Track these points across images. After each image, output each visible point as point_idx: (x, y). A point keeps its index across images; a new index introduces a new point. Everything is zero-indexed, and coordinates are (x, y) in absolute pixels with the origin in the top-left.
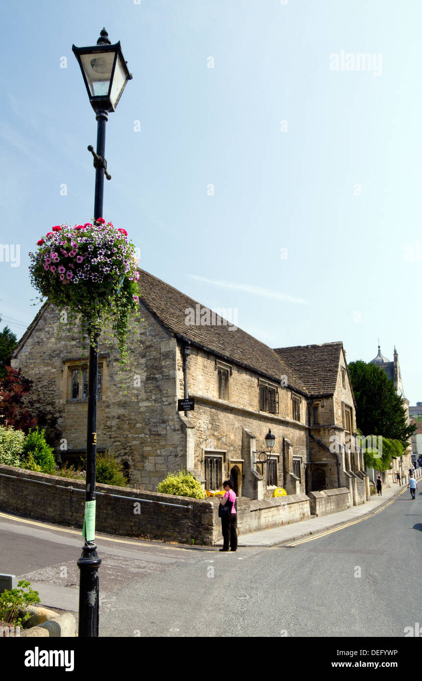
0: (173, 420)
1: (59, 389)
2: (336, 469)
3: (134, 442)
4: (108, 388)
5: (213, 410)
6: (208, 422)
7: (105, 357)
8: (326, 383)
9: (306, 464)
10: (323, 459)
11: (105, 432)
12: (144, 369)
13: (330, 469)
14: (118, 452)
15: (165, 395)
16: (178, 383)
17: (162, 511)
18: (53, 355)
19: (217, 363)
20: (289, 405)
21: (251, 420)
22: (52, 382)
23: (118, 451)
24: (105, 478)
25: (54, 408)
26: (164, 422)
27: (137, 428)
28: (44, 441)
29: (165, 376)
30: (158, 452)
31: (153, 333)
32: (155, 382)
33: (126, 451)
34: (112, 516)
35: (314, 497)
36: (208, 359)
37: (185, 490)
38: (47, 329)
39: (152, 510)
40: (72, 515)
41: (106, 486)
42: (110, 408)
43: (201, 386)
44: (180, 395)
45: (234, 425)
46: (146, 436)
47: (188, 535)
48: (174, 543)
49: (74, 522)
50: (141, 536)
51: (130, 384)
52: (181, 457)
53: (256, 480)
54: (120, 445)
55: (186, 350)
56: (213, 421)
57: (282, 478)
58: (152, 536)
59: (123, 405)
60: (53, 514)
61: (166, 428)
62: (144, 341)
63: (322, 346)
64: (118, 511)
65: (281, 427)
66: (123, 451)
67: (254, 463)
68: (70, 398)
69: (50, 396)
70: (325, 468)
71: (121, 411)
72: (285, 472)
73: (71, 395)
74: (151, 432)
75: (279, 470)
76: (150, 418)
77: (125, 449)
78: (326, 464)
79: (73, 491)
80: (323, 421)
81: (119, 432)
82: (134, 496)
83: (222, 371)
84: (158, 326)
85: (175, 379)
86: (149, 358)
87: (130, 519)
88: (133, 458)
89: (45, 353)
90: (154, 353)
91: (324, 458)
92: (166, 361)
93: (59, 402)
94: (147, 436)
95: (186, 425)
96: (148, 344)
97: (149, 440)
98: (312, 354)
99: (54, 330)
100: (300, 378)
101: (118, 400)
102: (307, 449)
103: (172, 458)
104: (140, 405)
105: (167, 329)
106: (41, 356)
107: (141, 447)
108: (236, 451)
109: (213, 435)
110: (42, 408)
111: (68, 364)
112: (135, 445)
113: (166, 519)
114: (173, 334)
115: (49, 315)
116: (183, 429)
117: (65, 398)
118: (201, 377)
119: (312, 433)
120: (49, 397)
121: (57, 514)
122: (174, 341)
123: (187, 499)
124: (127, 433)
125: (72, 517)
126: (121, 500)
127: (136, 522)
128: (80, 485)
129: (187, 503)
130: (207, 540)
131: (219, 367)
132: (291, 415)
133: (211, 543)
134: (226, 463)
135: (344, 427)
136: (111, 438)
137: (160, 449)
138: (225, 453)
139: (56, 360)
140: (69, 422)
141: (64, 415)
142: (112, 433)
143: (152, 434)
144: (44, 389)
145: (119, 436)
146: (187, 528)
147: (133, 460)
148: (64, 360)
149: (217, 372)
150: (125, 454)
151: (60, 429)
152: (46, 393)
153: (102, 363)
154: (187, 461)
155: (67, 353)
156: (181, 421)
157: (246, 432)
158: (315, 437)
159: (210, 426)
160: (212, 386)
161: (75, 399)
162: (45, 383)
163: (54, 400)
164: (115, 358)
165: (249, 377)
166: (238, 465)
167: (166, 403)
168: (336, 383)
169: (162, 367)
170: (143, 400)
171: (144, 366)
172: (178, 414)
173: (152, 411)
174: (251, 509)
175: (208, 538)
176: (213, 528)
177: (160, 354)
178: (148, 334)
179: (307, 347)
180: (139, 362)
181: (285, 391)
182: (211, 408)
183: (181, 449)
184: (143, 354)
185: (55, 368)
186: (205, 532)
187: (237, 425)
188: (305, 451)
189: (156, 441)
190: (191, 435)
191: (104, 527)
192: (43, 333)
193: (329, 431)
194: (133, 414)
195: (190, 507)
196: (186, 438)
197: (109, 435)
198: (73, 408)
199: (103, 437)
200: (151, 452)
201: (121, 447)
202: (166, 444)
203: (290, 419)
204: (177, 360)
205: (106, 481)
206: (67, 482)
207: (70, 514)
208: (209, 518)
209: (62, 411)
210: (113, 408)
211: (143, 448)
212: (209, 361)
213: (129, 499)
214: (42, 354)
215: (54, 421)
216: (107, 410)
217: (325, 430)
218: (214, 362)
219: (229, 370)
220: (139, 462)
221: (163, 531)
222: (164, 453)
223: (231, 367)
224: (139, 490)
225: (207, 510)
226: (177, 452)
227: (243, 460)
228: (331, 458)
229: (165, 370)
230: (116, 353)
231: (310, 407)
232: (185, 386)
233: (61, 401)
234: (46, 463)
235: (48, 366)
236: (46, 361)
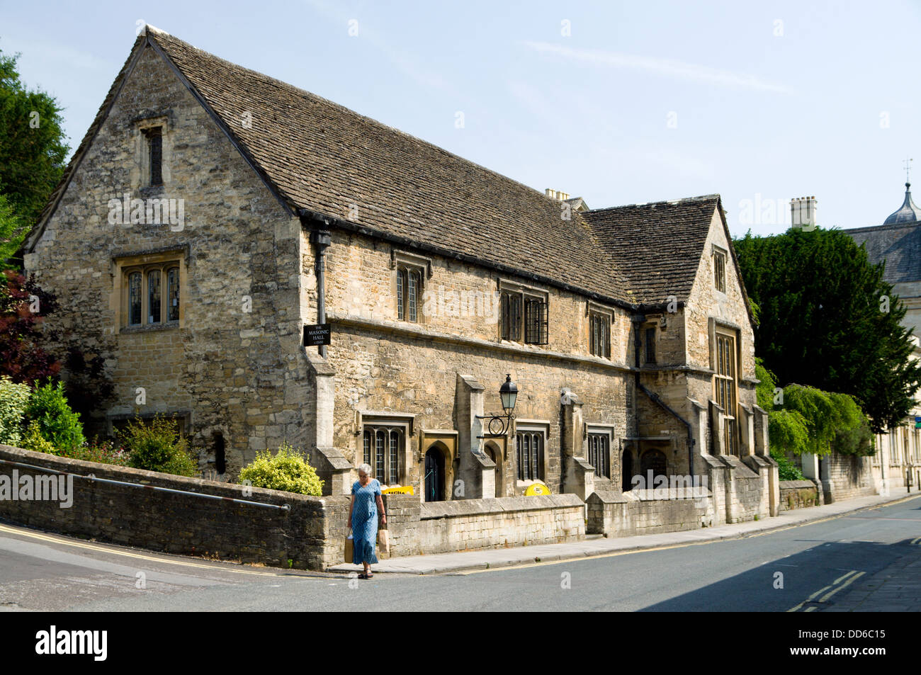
0: (295, 361)
1: (107, 307)
2: (687, 451)
3: (232, 401)
4: (188, 306)
5: (385, 342)
6: (372, 364)
7: (182, 251)
8: (674, 280)
9: (624, 441)
10: (662, 432)
11: (184, 384)
12: (246, 272)
13: (675, 452)
14: (208, 418)
15: (282, 318)
16: (304, 297)
17: (240, 514)
18: (95, 246)
19: (395, 255)
20: (580, 327)
21: (479, 359)
22: (95, 296)
23: (206, 415)
24: (155, 461)
25: (101, 342)
26: (280, 365)
27: (237, 376)
28: (64, 401)
29: (282, 284)
30: (272, 417)
31: (261, 208)
32: (265, 295)
33: (219, 416)
34: (158, 521)
35: (601, 500)
36: (375, 249)
37: (283, 480)
38: (83, 199)
39: (223, 511)
40: (95, 520)
41: (149, 473)
42: (193, 342)
43: (357, 300)
44: (308, 316)
45: (436, 367)
46: (251, 391)
47: (283, 553)
48: (257, 565)
49: (98, 533)
50: (205, 555)
51: (225, 298)
52: (307, 425)
53: (480, 468)
54: (209, 406)
55: (320, 236)
56: (383, 362)
57: (558, 467)
58: (223, 554)
59: (214, 335)
60: (63, 520)
61: (283, 376)
62: (246, 222)
63: (678, 205)
64: (169, 514)
65: (558, 370)
66: (214, 417)
67: (479, 437)
68: (127, 325)
69: (92, 320)
70: (666, 450)
71: (211, 347)
72: (565, 454)
73: (128, 319)
74: (258, 383)
75: (551, 450)
76: (258, 358)
77: (218, 413)
78: (668, 441)
79: (96, 482)
80: (664, 357)
81: (207, 384)
82: (194, 490)
83: (409, 270)
84: (270, 194)
85: (297, 289)
86: (255, 252)
87: (188, 526)
88: (231, 428)
89: (81, 243)
90: (264, 244)
91: (664, 430)
92: (284, 259)
93: (108, 332)
94: (253, 390)
95: (315, 370)
96: (253, 226)
97: (256, 397)
98: (657, 222)
99: (95, 201)
100: (625, 272)
101: (206, 327)
102: (629, 412)
103: (292, 428)
104: (242, 335)
105: (285, 200)
106: (75, 249)
107: (244, 409)
108: (440, 414)
109: (385, 387)
110: (79, 342)
111: (121, 264)
112: (233, 406)
113: (246, 527)
114: (294, 210)
115: (86, 174)
116: (311, 377)
117: (119, 324)
118: (356, 284)
119: (643, 381)
120: (91, 322)
121: (70, 520)
122: (295, 222)
123: (281, 494)
124: (221, 385)
125: (94, 524)
126: (173, 496)
127: (196, 531)
128: (107, 472)
129: (282, 501)
130: (314, 560)
131: (399, 263)
132: (587, 346)
133: (321, 566)
134: (416, 438)
135: (712, 368)
136: (194, 393)
137: (274, 413)
138: (412, 418)
139: (101, 256)
140: (126, 366)
141: (116, 353)
142: (196, 385)
143: (261, 387)
144: (82, 309)
145: (207, 390)
146: (281, 542)
147: (232, 432)
148: (114, 255)
149: (395, 273)
150: (218, 421)
151: (112, 379)
152: (86, 315)
153: (178, 261)
154: (318, 433)
155: (120, 243)
156: (308, 363)
157: (463, 380)
158: (648, 388)
159: (376, 371)
160: (382, 298)
161: (136, 326)
162: (84, 298)
163: (99, 328)
164: (199, 252)
165: (476, 277)
166: (444, 440)
167: (283, 332)
168: (693, 280)
169: (277, 267)
170: (245, 328)
171: (247, 266)
172: (303, 351)
173: (260, 345)
174: (423, 516)
175: (316, 558)
176: (324, 541)
177: (274, 245)
178: (253, 209)
179: (649, 206)
180: (240, 259)
181: (570, 299)
182: (381, 339)
183: (308, 411)
184: (246, 245)
185: (100, 271)
186: (311, 547)
187: (443, 367)
188: (622, 416)
189: (268, 399)
190: (326, 388)
191: (146, 540)
192: (77, 206)
193: (674, 377)
194: (229, 352)
195: (286, 507)
196: (316, 394)
197: (192, 389)
198: (132, 341)
199: (183, 393)
200: (260, 416)
201: (211, 409)
202: (284, 403)
203: (582, 353)
204: (301, 256)
205: (155, 466)
206: (85, 467)
207: (91, 520)
208: (317, 525)
209: (113, 346)
210: (198, 341)
211: (247, 411)
212: (377, 253)
213: (186, 495)
214: (76, 245)
215: (98, 364)
216: (188, 345)
217: (666, 375)
218: (389, 255)
219: (425, 267)
220: (240, 434)
221: (241, 547)
222: (280, 420)
223: (429, 262)
224: (203, 480)
225: (315, 512)
226: (301, 417)
227: (456, 432)
228: (678, 429)
229: (282, 273)
230: (199, 243)
231: (638, 330)
232: (319, 301)
233: (112, 330)
234: (65, 437)
235: (87, 267)
236: (83, 258)
